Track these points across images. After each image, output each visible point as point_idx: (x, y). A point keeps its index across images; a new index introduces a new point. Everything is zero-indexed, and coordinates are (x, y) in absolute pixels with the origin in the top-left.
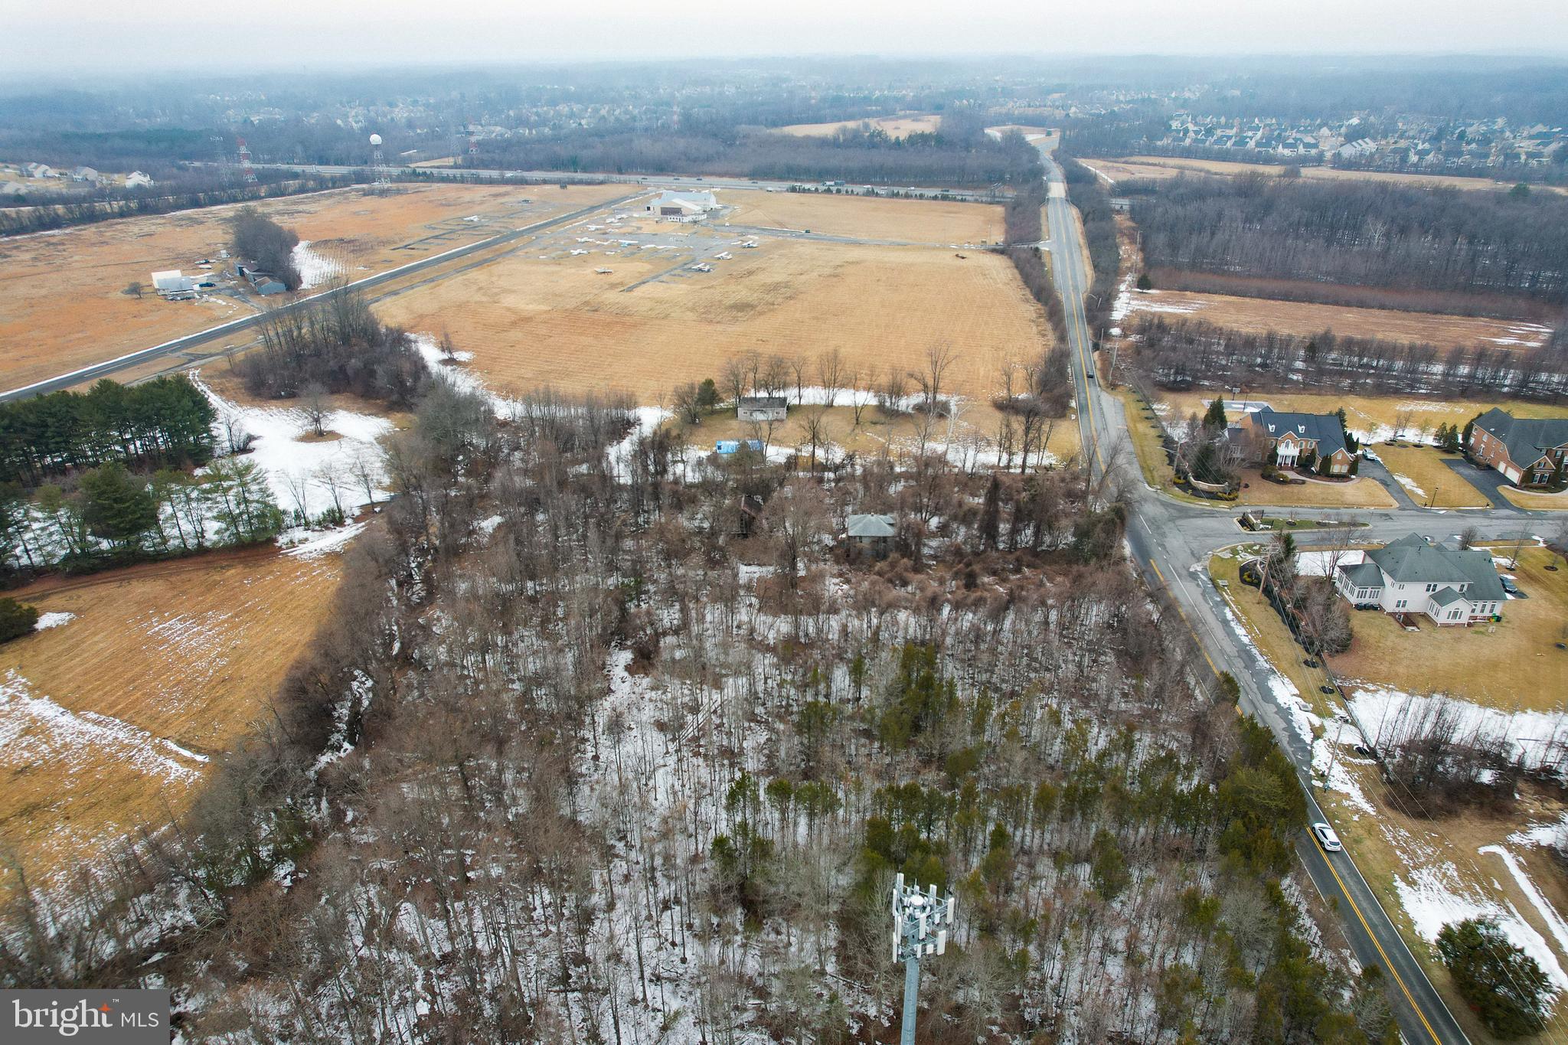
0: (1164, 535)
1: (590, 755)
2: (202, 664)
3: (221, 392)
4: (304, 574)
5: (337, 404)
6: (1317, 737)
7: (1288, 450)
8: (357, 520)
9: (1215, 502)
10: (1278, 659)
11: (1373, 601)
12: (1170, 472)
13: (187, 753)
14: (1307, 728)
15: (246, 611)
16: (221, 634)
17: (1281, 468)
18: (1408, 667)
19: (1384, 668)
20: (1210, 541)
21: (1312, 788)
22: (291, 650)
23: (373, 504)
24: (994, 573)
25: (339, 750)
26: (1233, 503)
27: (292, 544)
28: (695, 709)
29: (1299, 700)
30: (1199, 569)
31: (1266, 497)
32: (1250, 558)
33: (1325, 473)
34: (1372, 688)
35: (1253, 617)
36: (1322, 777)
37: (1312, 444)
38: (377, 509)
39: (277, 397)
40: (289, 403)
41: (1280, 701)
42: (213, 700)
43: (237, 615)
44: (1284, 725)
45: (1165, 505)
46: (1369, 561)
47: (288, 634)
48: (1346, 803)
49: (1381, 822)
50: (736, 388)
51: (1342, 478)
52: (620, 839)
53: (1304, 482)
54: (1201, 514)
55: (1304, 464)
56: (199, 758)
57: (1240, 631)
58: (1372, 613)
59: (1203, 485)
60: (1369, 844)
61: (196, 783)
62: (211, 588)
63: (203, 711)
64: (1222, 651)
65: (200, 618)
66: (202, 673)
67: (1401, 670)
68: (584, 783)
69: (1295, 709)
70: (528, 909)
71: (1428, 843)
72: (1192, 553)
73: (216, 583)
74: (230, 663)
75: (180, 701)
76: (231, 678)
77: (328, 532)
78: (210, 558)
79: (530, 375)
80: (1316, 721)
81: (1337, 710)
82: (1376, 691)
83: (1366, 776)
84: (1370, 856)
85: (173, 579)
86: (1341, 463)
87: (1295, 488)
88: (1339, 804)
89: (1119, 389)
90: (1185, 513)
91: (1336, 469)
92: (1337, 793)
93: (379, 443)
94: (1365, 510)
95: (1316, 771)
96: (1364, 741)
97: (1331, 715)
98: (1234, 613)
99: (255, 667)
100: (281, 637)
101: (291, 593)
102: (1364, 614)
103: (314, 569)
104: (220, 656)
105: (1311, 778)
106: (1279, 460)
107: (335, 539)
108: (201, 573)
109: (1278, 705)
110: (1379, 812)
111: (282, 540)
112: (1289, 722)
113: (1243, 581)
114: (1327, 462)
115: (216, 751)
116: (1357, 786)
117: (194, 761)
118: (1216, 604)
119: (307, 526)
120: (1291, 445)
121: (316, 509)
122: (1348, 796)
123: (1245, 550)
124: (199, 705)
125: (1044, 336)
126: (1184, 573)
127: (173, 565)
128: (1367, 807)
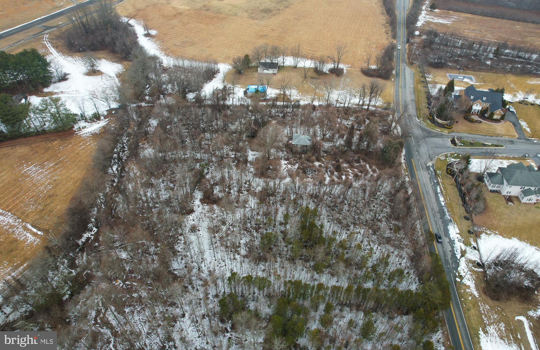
0: (419, 146)
1: (183, 242)
2: (42, 188)
3: (56, 47)
4: (83, 144)
5: (102, 56)
6: (462, 256)
7: (477, 107)
8: (105, 117)
9: (443, 129)
10: (454, 215)
11: (498, 189)
12: (427, 112)
13: (35, 230)
14: (459, 251)
15: (60, 162)
16: (50, 173)
17: (472, 114)
18: (505, 223)
19: (495, 222)
20: (438, 150)
21: (456, 281)
22: (76, 182)
23: (111, 110)
24: (348, 162)
25: (91, 232)
26: (450, 130)
27: (80, 129)
28: (224, 223)
29: (459, 236)
30: (431, 165)
31: (464, 128)
32: (453, 160)
33: (490, 119)
34: (489, 233)
35: (448, 191)
36: (461, 277)
37: (487, 105)
38: (113, 112)
39: (79, 51)
40: (83, 54)
41: (451, 236)
42: (46, 205)
43: (56, 164)
44: (450, 249)
45: (423, 129)
46: (499, 172)
47: (76, 174)
48: (468, 290)
49: (480, 301)
50: (258, 59)
51: (497, 121)
52: (190, 284)
53: (481, 122)
54: (437, 136)
55: (482, 114)
56: (39, 233)
57: (442, 199)
58: (496, 194)
59: (440, 121)
60: (473, 312)
61: (37, 244)
62: (47, 149)
63: (42, 211)
64: (433, 209)
65: (42, 166)
66: (42, 192)
67: (502, 224)
68: (180, 255)
69: (456, 241)
70: (154, 314)
71: (496, 313)
72: (429, 156)
73: (49, 148)
74: (53, 188)
75: (33, 205)
76: (53, 195)
77: (94, 123)
78: (47, 136)
79: (178, 44)
80: (463, 247)
81: (473, 243)
82: (490, 234)
83: (478, 277)
84: (472, 318)
85: (32, 146)
86: (498, 115)
87: (477, 125)
88: (465, 290)
89: (414, 65)
90: (430, 135)
91: (495, 117)
92: (465, 285)
93: (117, 77)
94: (503, 138)
95: (459, 273)
96: (481, 259)
97: (470, 245)
98: (441, 190)
99: (62, 190)
100: (73, 176)
101: (78, 154)
102: (493, 194)
103: (87, 142)
104: (49, 184)
105: (456, 276)
106: (472, 111)
107: (96, 127)
108: (44, 143)
109: (450, 238)
110: (480, 296)
111: (76, 127)
112: (453, 247)
113: (447, 173)
114: (492, 114)
115: (46, 230)
116: (474, 282)
117: (37, 234)
118: (434, 183)
119: (86, 120)
120: (479, 105)
121: (89, 112)
122: (469, 287)
123: (451, 156)
124: (40, 208)
125: (387, 33)
126: (425, 166)
127: (32, 139)
128: (476, 294)
